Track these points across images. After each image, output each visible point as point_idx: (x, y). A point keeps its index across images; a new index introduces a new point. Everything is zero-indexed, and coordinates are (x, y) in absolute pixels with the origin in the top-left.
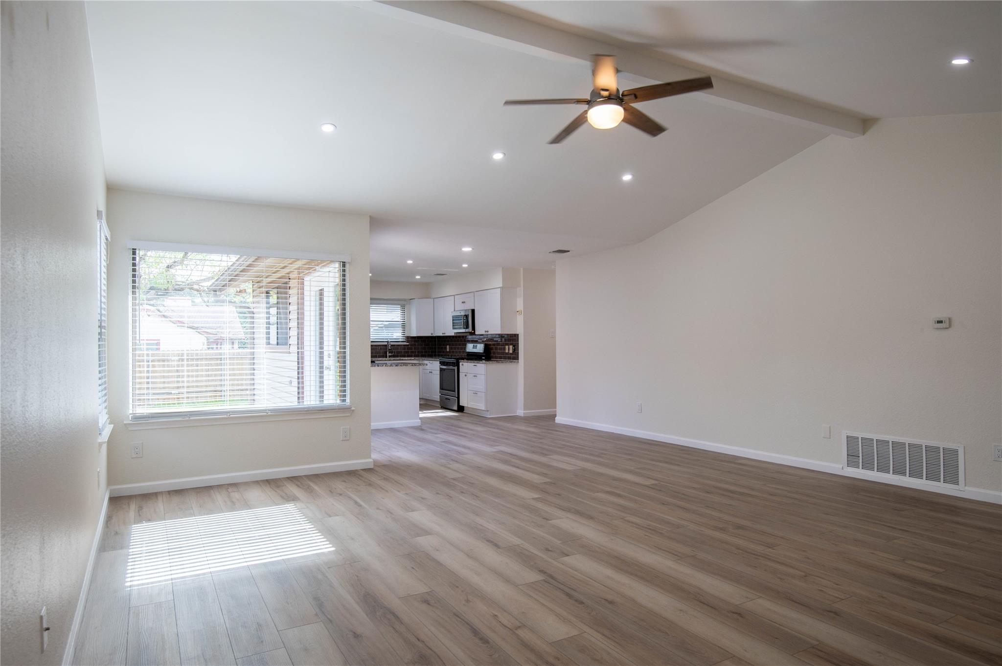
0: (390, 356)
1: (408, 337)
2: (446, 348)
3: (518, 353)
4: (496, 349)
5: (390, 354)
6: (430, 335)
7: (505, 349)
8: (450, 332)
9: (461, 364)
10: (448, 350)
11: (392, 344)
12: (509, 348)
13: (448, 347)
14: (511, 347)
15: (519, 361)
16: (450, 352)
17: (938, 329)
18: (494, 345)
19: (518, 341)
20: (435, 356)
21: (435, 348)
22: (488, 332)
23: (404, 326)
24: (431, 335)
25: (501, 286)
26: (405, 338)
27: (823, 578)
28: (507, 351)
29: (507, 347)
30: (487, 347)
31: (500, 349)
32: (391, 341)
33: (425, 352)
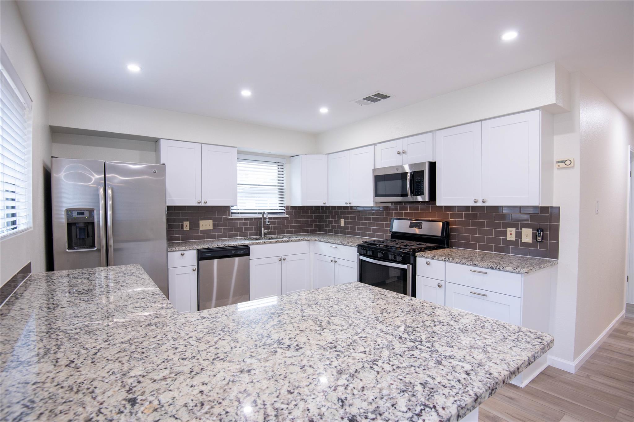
0: (265, 234)
1: (287, 207)
2: (339, 222)
5: (266, 231)
8: (367, 201)
10: (342, 225)
12: (521, 233)
13: (342, 221)
16: (345, 227)
19: (554, 220)
20: (319, 230)
21: (319, 221)
23: (282, 192)
24: (323, 205)
26: (283, 208)
32: (269, 213)
33: (308, 226)
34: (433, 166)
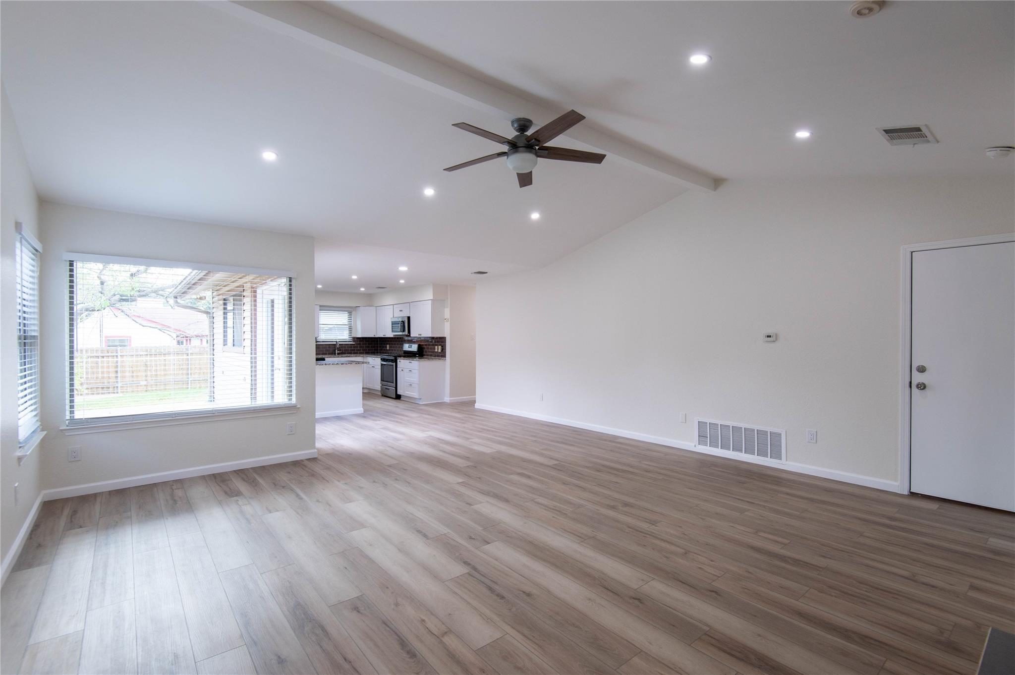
0: (338, 354)
1: (354, 338)
2: (386, 347)
3: (445, 352)
4: (428, 348)
5: (338, 352)
6: (373, 336)
7: (434, 349)
8: (390, 334)
9: (398, 360)
10: (388, 348)
11: (340, 343)
12: (438, 348)
13: (388, 346)
14: (440, 347)
15: (447, 358)
16: (389, 350)
17: (767, 341)
18: (426, 345)
19: (445, 342)
20: (377, 353)
21: (377, 347)
22: (421, 335)
23: (350, 329)
25: (432, 298)
26: (351, 338)
27: (699, 555)
28: (436, 350)
29: (436, 347)
30: (420, 347)
31: (431, 349)
32: (340, 341)
33: (369, 350)
34: (409, 318)
